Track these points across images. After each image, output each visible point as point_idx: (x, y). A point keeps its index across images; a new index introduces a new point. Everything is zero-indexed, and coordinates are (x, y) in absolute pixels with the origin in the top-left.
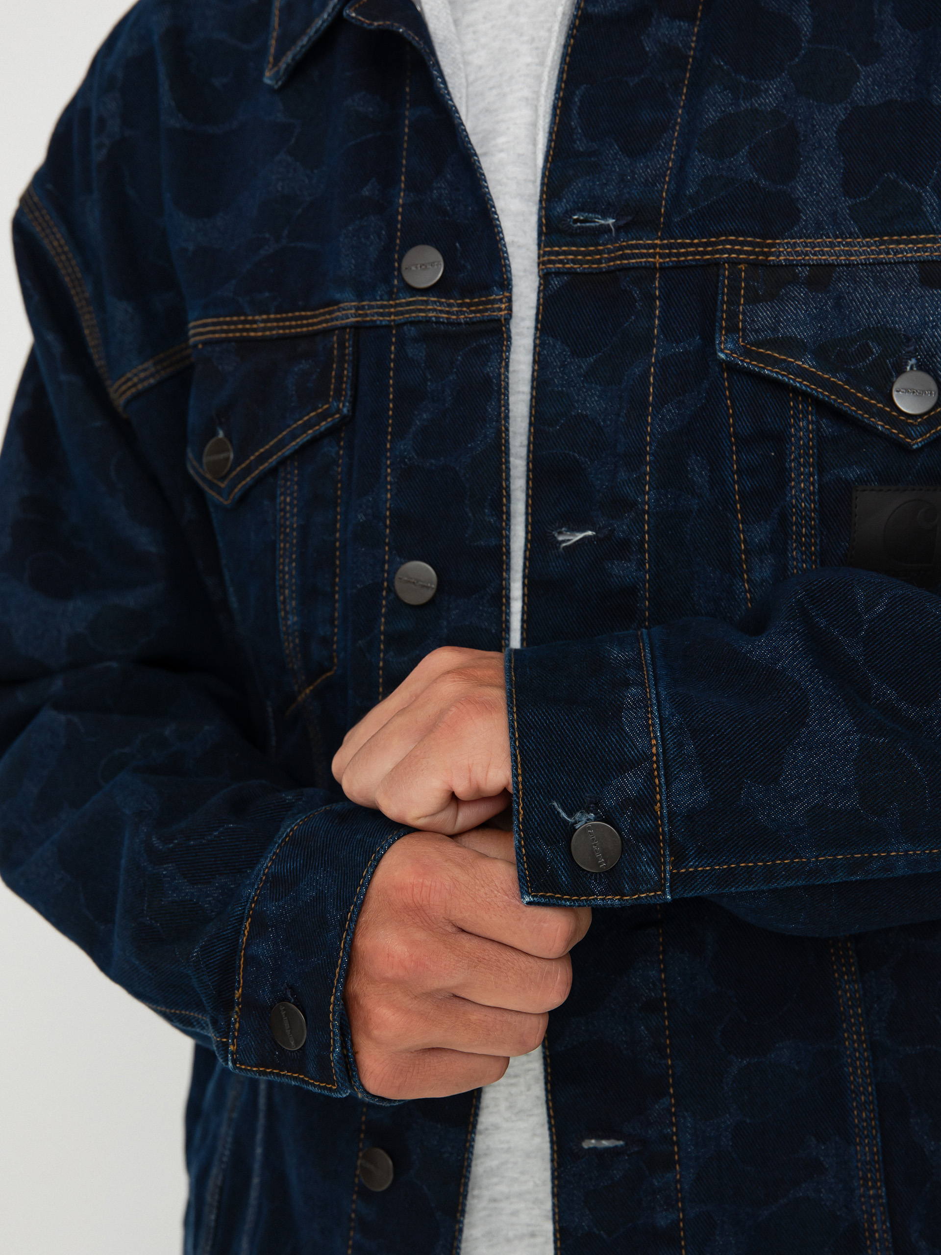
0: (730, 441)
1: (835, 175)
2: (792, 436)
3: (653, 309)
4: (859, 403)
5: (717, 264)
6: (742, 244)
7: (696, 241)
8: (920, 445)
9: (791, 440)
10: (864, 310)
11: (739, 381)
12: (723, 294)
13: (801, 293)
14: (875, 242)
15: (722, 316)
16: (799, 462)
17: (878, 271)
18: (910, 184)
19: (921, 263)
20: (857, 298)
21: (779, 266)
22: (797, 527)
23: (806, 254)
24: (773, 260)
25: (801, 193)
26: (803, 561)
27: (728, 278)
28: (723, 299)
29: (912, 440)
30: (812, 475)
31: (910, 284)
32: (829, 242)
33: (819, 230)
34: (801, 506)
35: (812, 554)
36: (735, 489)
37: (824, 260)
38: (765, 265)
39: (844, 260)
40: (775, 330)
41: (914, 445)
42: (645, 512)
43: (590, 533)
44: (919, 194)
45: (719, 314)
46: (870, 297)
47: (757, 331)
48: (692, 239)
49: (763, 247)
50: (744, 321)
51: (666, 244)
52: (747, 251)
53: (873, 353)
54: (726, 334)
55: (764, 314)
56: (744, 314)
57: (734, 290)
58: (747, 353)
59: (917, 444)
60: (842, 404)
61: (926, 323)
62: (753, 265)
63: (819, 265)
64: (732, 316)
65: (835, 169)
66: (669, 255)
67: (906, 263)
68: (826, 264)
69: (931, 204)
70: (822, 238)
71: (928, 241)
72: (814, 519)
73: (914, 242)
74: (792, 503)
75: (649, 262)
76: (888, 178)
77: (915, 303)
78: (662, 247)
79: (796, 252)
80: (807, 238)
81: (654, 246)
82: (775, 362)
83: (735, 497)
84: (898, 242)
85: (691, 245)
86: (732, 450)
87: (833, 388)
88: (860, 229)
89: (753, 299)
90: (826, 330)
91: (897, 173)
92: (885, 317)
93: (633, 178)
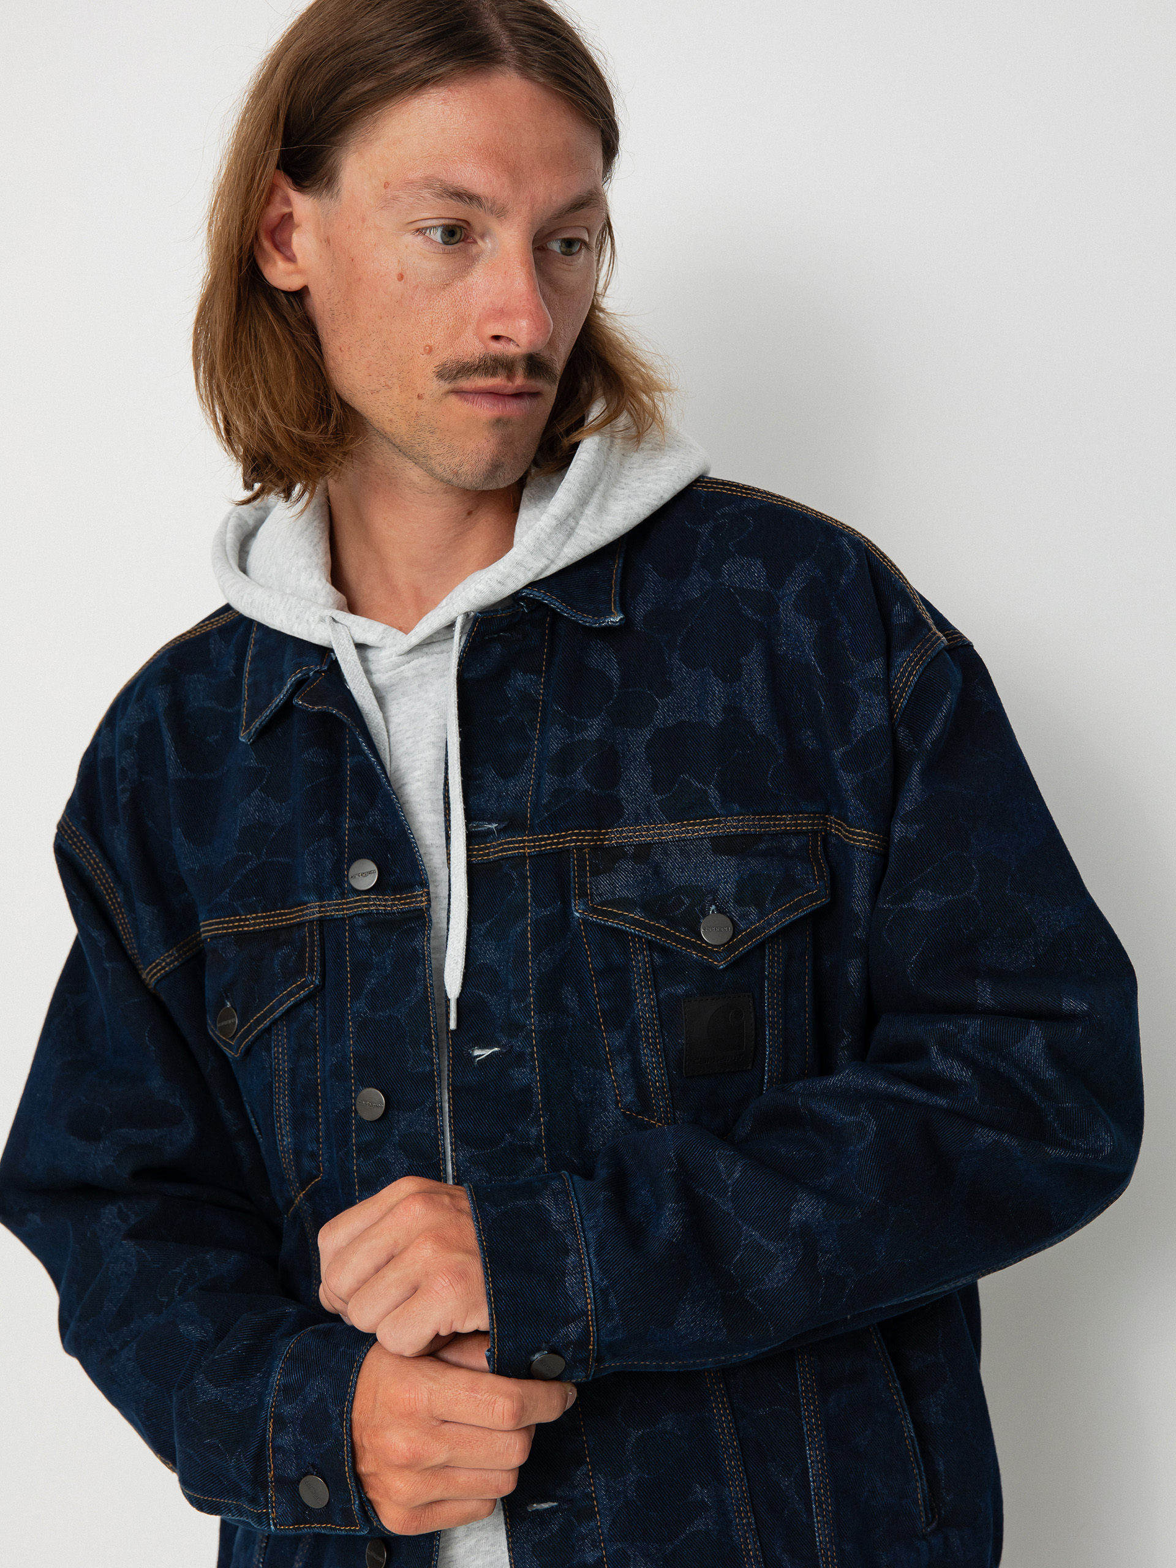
0: (590, 974)
1: (646, 779)
2: (634, 967)
3: (526, 884)
4: (678, 940)
5: (568, 850)
6: (584, 835)
7: (551, 835)
8: (724, 966)
9: (633, 970)
10: (676, 874)
11: (591, 931)
12: (574, 871)
13: (628, 865)
14: (678, 825)
15: (575, 887)
16: (641, 985)
17: (683, 845)
18: (699, 784)
19: (713, 839)
20: (670, 866)
21: (612, 847)
22: (645, 1031)
23: (631, 837)
24: (607, 844)
25: (624, 794)
26: (652, 1056)
27: (577, 859)
28: (574, 874)
29: (719, 962)
30: (650, 993)
31: (705, 853)
32: (646, 828)
33: (637, 821)
34: (646, 1016)
35: (658, 1050)
36: (597, 1008)
37: (644, 840)
38: (602, 847)
39: (658, 839)
40: (613, 893)
41: (720, 966)
42: (532, 1031)
43: (496, 1049)
44: (706, 789)
45: (572, 885)
46: (678, 865)
47: (600, 895)
48: (549, 834)
49: (599, 835)
50: (591, 889)
51: (531, 839)
52: (588, 839)
53: (684, 904)
54: (579, 899)
55: (604, 882)
56: (590, 883)
57: (582, 868)
58: (595, 911)
59: (722, 965)
60: (666, 941)
61: (720, 880)
62: (594, 849)
63: (640, 845)
64: (583, 885)
65: (646, 775)
66: (534, 847)
67: (701, 839)
68: (645, 843)
69: (715, 797)
70: (641, 825)
71: (715, 822)
72: (656, 1025)
73: (705, 824)
74: (639, 1015)
75: (520, 853)
76: (684, 778)
77: (710, 867)
78: (529, 841)
79: (623, 837)
80: (630, 826)
81: (523, 841)
82: (615, 916)
83: (598, 1014)
84: (694, 825)
85: (549, 838)
86: (592, 980)
87: (658, 931)
88: (666, 818)
89: (596, 872)
90: (649, 890)
91: (689, 775)
92: (690, 878)
93: (507, 793)
